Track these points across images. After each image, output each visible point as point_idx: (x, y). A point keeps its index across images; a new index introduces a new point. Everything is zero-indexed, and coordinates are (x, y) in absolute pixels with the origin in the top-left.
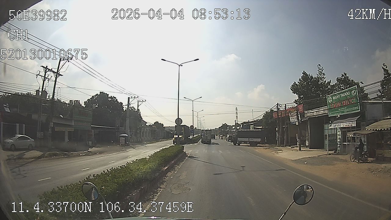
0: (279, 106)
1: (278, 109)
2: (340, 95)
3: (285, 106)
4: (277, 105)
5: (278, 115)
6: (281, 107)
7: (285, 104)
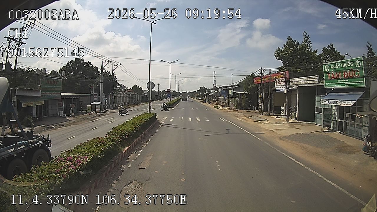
0: (263, 71)
1: (262, 74)
2: (341, 65)
3: (269, 71)
4: (260, 70)
5: (262, 81)
6: (265, 72)
7: (270, 69)
